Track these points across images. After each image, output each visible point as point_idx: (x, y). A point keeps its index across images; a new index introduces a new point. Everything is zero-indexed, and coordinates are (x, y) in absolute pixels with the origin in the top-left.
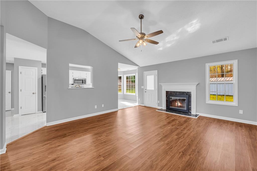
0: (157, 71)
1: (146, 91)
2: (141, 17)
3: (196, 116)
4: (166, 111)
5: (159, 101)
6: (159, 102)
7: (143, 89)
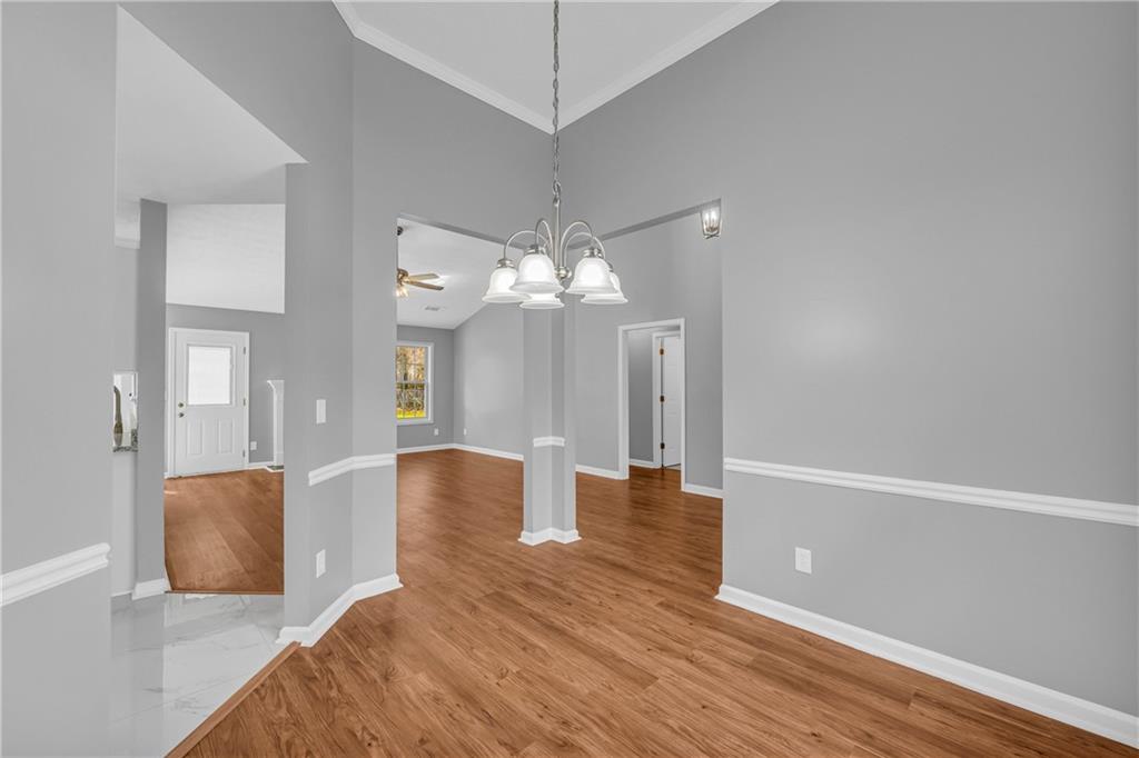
0: (247, 335)
5: (254, 445)
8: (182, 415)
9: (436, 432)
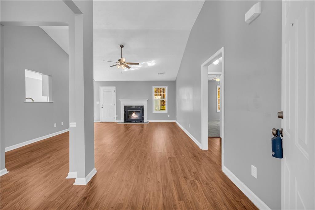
0: (115, 87)
1: (102, 106)
2: (122, 46)
3: (147, 122)
4: (125, 122)
5: (117, 115)
6: (117, 117)
7: (99, 104)
8: (102, 107)
9: (169, 116)
